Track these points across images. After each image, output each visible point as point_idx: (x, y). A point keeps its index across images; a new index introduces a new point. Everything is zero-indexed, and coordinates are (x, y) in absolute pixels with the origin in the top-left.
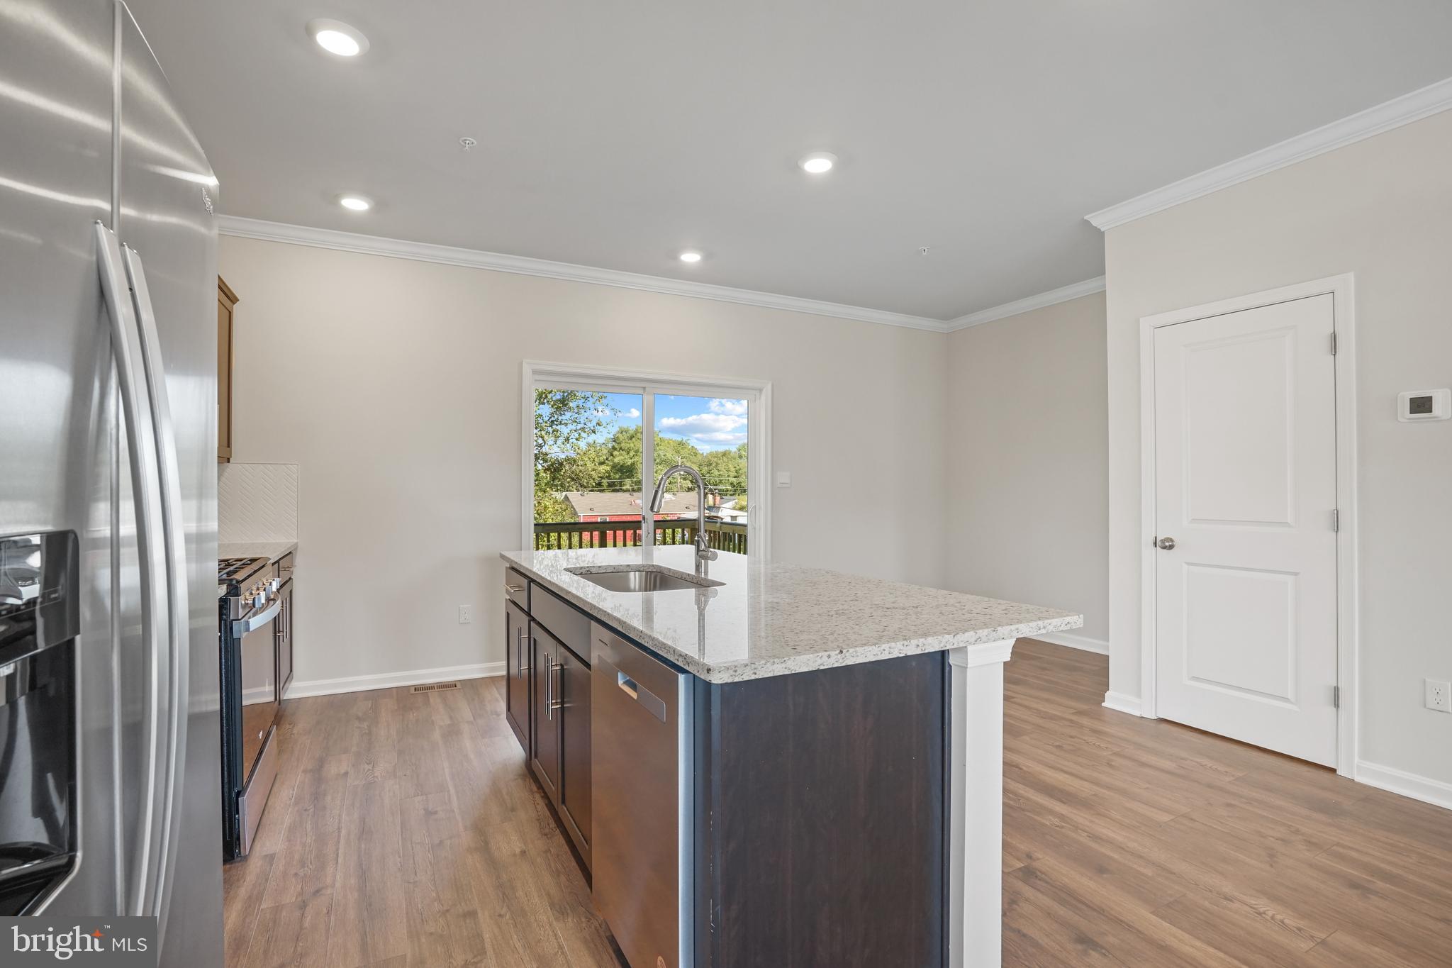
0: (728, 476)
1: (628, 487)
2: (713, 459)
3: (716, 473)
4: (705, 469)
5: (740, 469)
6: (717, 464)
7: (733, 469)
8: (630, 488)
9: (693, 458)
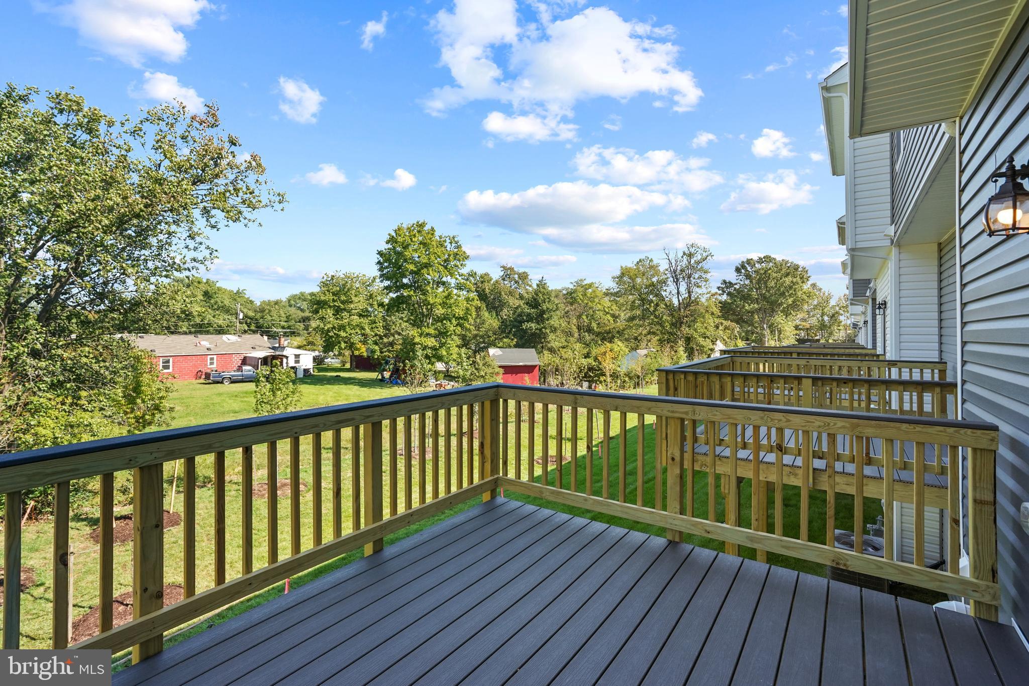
0: (280, 321)
1: (185, 329)
2: (266, 307)
3: (270, 318)
4: (259, 315)
5: (290, 316)
6: (270, 311)
7: (283, 315)
8: (187, 331)
9: (249, 306)
